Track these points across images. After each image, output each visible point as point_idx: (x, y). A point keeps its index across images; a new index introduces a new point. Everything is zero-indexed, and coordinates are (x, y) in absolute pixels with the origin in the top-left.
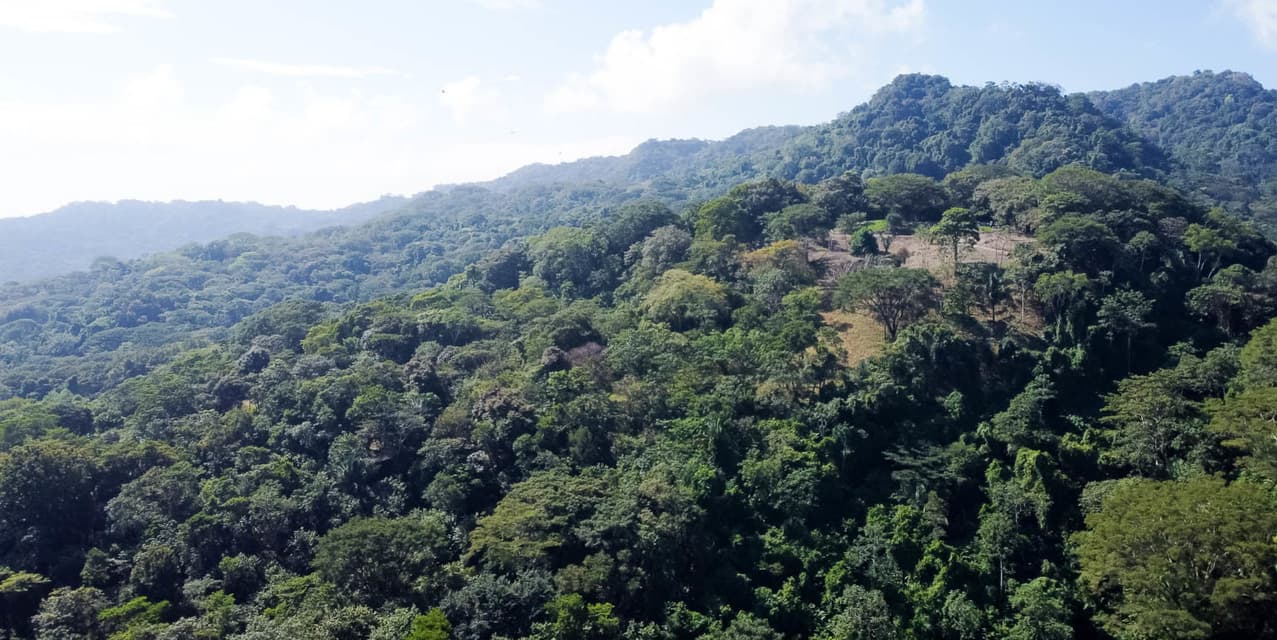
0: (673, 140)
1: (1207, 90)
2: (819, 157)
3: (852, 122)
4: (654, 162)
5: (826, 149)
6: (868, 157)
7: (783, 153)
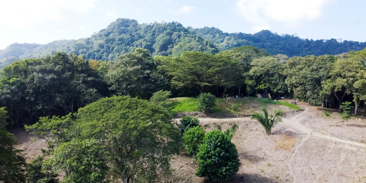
0: (25, 43)
1: (211, 32)
2: (87, 49)
3: (101, 35)
4: (16, 52)
5: (90, 46)
6: (111, 49)
7: (70, 48)
